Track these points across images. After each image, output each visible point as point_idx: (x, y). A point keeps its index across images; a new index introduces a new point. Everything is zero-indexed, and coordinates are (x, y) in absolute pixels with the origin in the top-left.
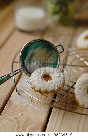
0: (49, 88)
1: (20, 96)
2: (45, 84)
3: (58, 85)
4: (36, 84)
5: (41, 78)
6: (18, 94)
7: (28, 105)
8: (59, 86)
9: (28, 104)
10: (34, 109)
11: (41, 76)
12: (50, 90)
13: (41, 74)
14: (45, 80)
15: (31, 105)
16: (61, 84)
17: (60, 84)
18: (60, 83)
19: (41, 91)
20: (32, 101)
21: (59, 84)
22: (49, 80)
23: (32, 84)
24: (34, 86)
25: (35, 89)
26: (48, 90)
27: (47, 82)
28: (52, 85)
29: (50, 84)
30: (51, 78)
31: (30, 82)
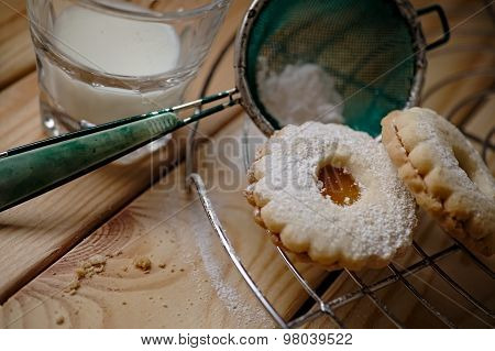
0: (355, 245)
3: (397, 237)
8: (399, 243)
12: (356, 256)
14: (329, 197)
16: (408, 232)
17: (404, 233)
18: (405, 227)
19: (314, 254)
21: (398, 229)
22: (347, 199)
23: (265, 202)
24: (278, 221)
25: (278, 235)
26: (347, 255)
27: (340, 207)
28: (366, 233)
29: (361, 222)
30: (356, 189)
31: (248, 189)
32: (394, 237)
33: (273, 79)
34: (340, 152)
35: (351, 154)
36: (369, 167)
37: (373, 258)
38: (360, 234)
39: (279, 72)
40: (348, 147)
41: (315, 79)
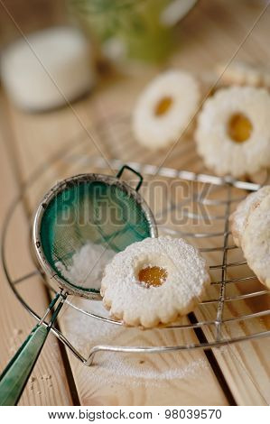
0: (181, 301)
1: (101, 369)
2: (161, 296)
3: (198, 279)
4: (136, 308)
5: (136, 285)
6: (91, 365)
7: (143, 380)
8: (201, 281)
9: (141, 375)
10: (167, 381)
11: (134, 280)
12: (185, 304)
13: (130, 275)
14: (151, 286)
15: (150, 375)
16: (202, 272)
17: (200, 274)
18: (199, 271)
20: (142, 362)
21: (197, 275)
22: (161, 280)
23: (122, 314)
24: (135, 318)
25: (140, 325)
26: (179, 308)
27: (160, 287)
28: (181, 289)
29: (175, 286)
30: (163, 271)
31: (110, 314)
32: (197, 281)
33: (73, 270)
34: (141, 259)
35: (147, 256)
36: (160, 255)
37: (194, 299)
38: (179, 292)
39: (72, 264)
40: (143, 253)
41: (93, 252)
